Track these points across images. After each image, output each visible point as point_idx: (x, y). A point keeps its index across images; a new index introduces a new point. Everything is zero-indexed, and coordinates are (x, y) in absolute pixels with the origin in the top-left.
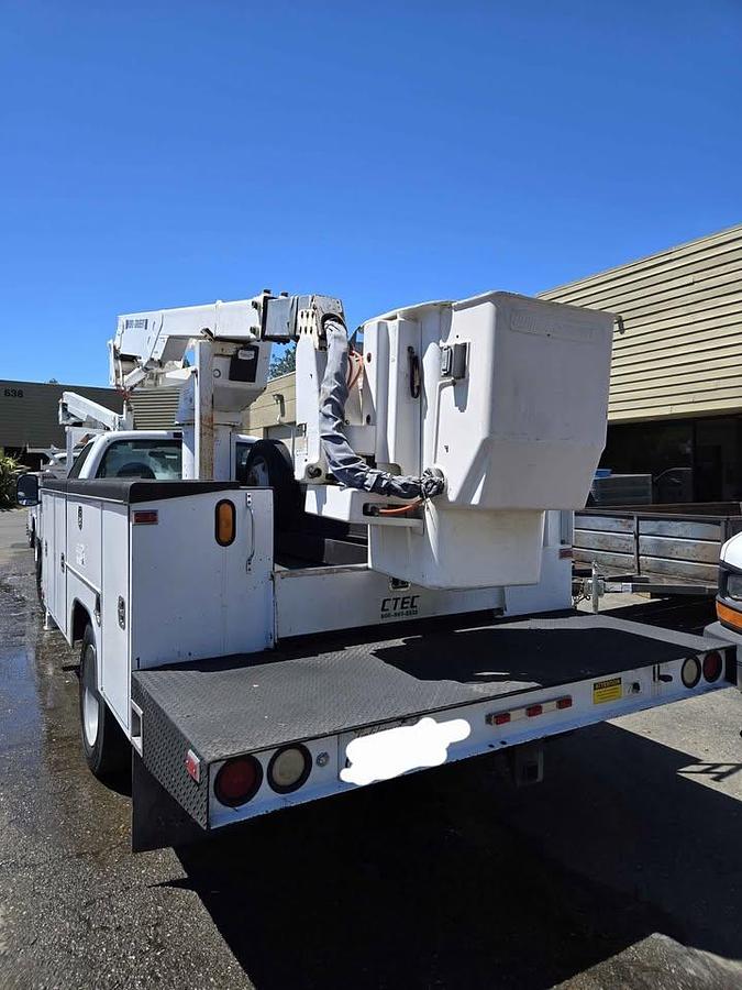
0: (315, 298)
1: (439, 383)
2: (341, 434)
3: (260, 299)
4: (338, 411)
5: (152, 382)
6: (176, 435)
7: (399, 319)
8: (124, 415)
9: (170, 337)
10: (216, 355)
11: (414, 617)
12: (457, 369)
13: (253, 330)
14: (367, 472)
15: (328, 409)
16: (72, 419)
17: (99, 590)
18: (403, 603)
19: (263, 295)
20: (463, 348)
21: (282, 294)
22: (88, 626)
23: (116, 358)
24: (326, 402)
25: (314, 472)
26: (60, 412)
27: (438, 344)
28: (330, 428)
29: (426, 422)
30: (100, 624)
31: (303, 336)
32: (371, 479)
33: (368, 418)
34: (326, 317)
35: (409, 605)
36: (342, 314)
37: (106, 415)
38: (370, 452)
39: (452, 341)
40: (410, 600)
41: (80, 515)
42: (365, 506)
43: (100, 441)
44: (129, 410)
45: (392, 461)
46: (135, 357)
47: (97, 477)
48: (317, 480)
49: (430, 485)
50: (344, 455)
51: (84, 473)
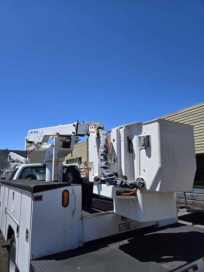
0: (95, 122)
1: (139, 148)
2: (107, 166)
3: (76, 124)
4: (106, 158)
5: (37, 149)
6: (44, 165)
7: (124, 128)
8: (27, 159)
9: (45, 136)
10: (60, 141)
11: (130, 230)
12: (147, 144)
13: (73, 133)
14: (117, 179)
15: (102, 158)
16: (12, 160)
17: (18, 224)
18: (126, 225)
19: (76, 122)
20: (148, 137)
21: (82, 122)
22: (13, 235)
23: (27, 142)
24: (101, 155)
25: (97, 179)
26: (8, 158)
27: (138, 136)
28: (103, 164)
29: (135, 161)
30: (18, 237)
31: (91, 134)
32: (119, 182)
33: (114, 160)
34: (99, 128)
35: (128, 226)
36: (103, 127)
37: (22, 159)
38: (116, 172)
39: (143, 134)
40: (128, 224)
41: (13, 195)
42: (117, 192)
43: (20, 167)
44: (29, 157)
45: (124, 175)
46: (32, 142)
47: (19, 179)
48: (98, 182)
49: (140, 184)
50: (109, 173)
51: (15, 178)
